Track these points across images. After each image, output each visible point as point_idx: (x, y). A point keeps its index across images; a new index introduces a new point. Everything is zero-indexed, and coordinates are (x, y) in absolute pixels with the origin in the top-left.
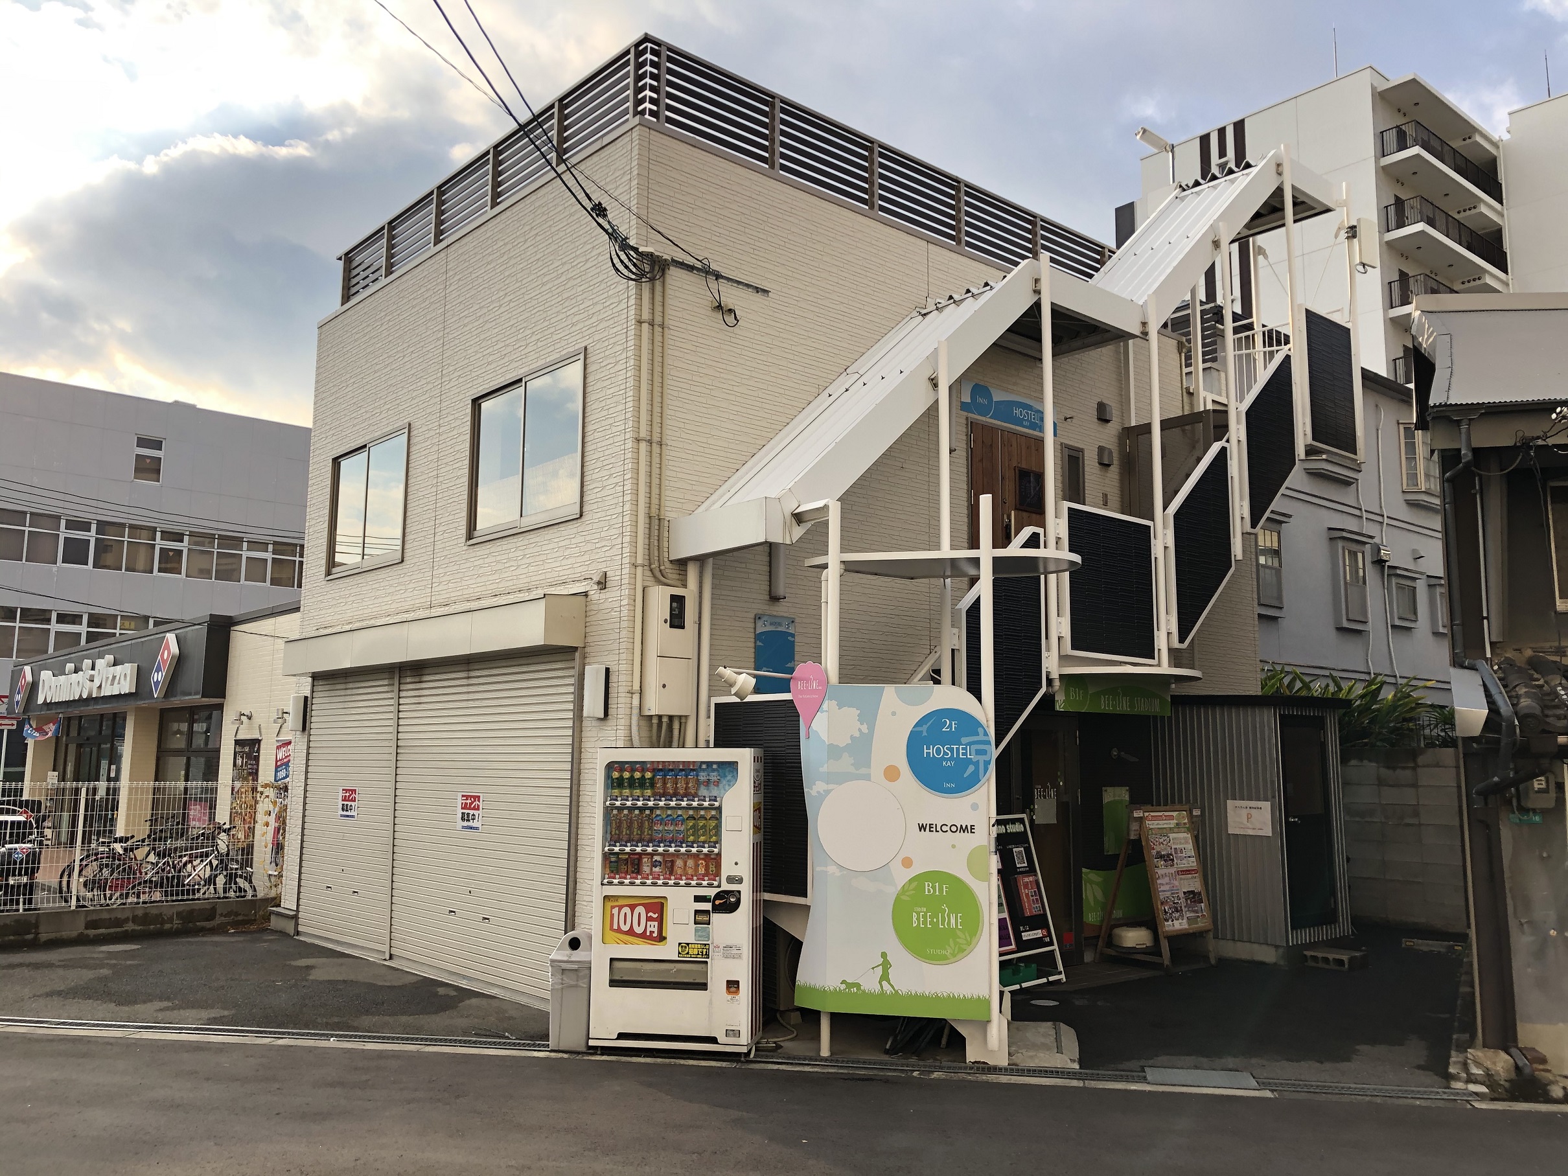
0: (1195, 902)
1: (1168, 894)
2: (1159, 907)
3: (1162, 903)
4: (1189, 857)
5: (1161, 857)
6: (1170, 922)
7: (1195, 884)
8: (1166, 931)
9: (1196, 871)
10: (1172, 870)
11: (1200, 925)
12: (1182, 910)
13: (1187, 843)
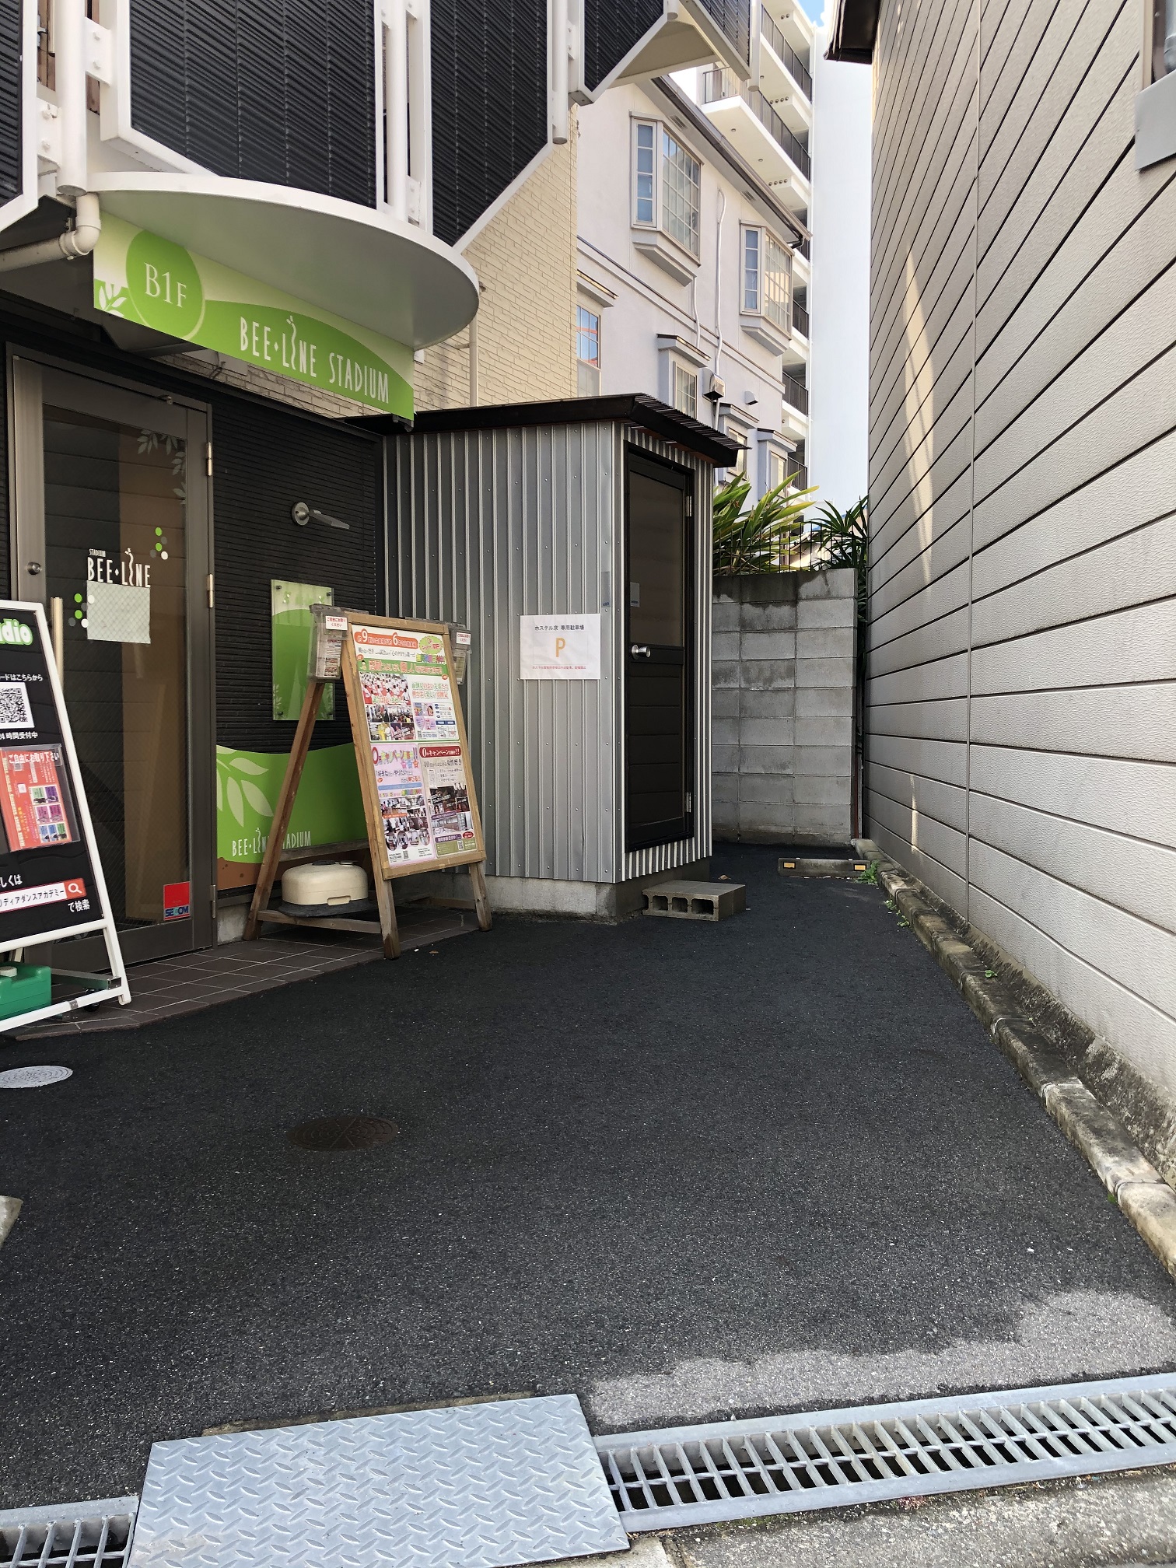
0: (453, 808)
1: (399, 793)
2: (377, 819)
3: (384, 811)
4: (446, 723)
5: (387, 718)
6: (399, 850)
7: (457, 775)
8: (389, 869)
9: (457, 751)
10: (409, 747)
11: (461, 852)
12: (425, 825)
13: (442, 695)
